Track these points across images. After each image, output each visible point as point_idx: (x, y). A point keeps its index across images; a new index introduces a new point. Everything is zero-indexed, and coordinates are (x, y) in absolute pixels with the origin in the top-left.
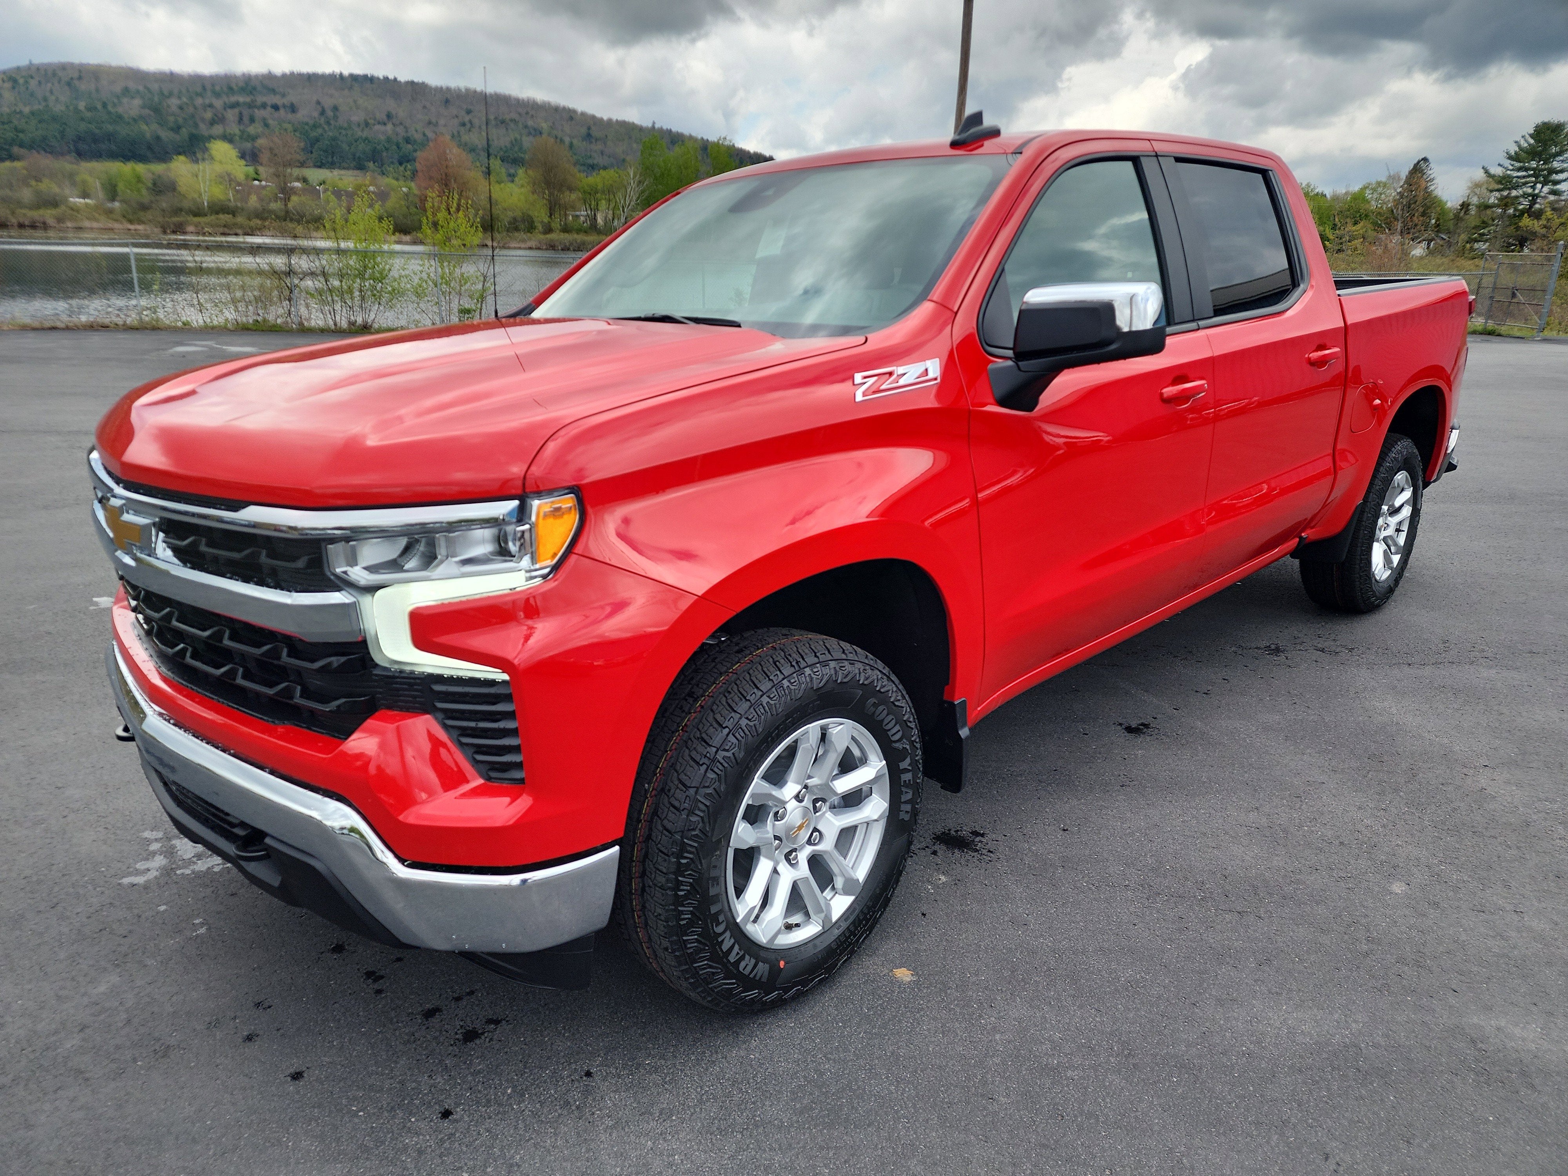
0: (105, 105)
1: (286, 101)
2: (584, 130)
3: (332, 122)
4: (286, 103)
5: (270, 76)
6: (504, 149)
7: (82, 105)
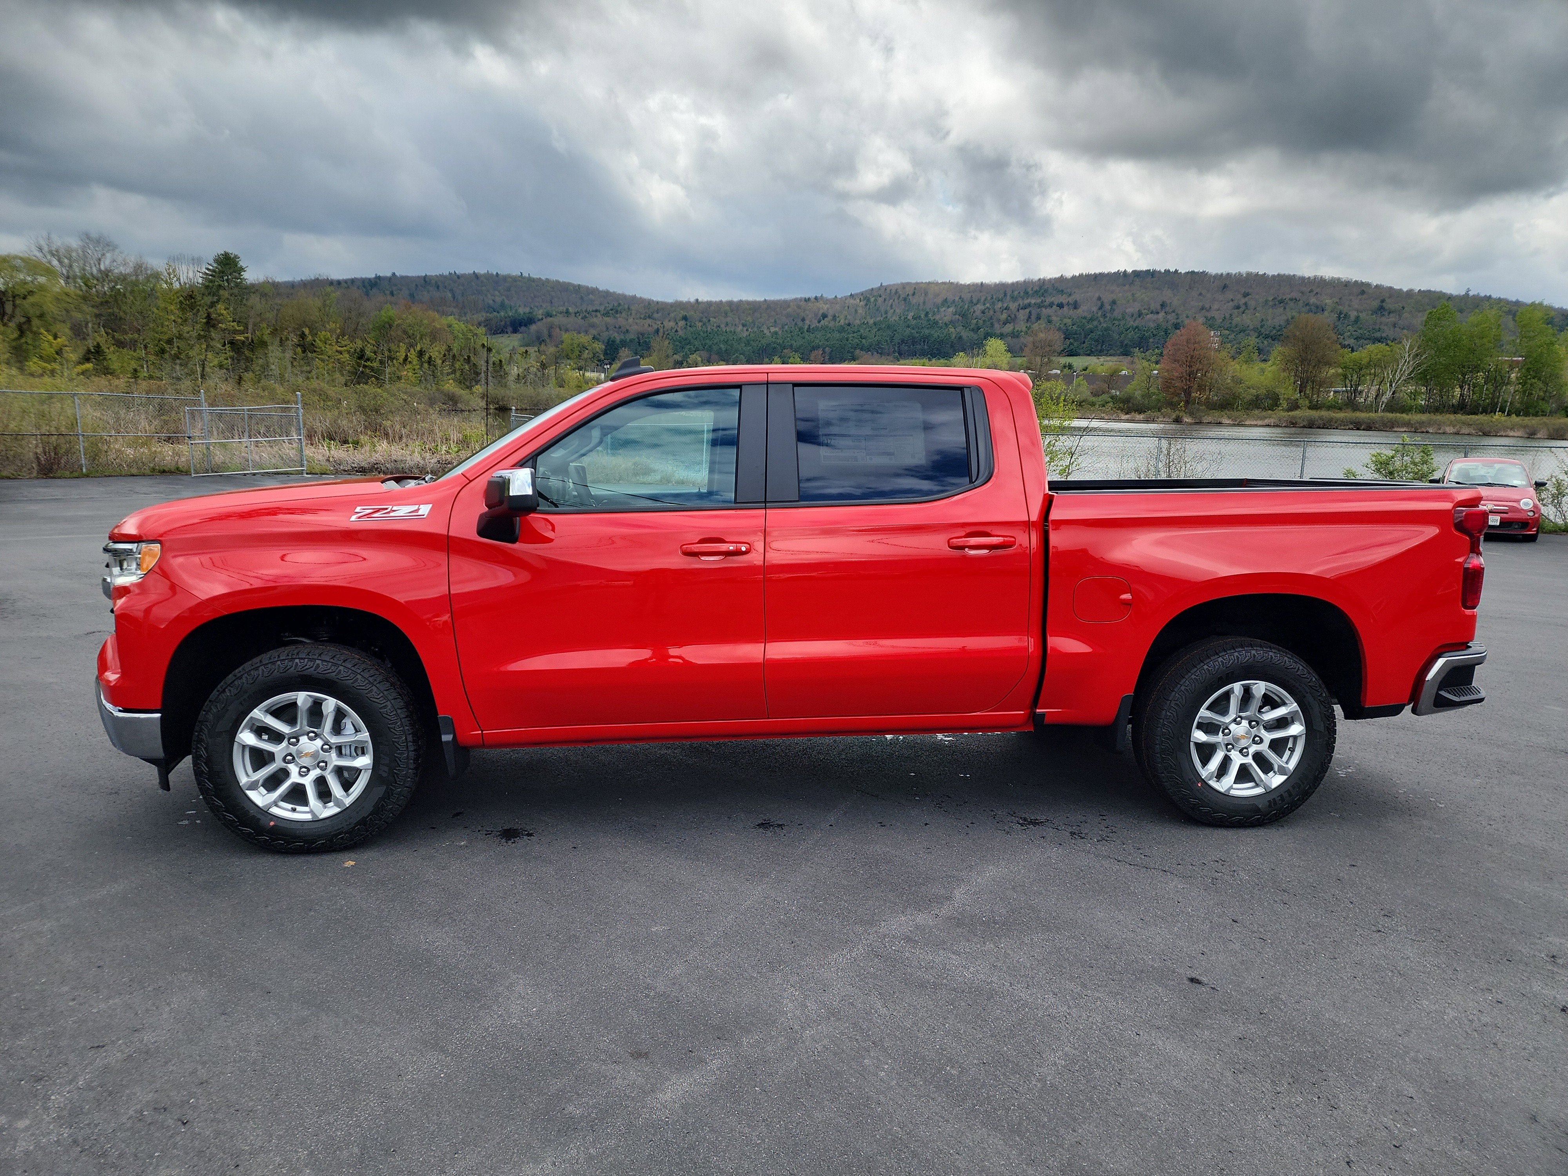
0: (927, 314)
1: (1071, 300)
2: (1376, 304)
3: (1108, 315)
4: (1070, 302)
5: (1062, 279)
6: (1278, 328)
7: (910, 315)
